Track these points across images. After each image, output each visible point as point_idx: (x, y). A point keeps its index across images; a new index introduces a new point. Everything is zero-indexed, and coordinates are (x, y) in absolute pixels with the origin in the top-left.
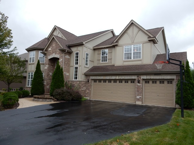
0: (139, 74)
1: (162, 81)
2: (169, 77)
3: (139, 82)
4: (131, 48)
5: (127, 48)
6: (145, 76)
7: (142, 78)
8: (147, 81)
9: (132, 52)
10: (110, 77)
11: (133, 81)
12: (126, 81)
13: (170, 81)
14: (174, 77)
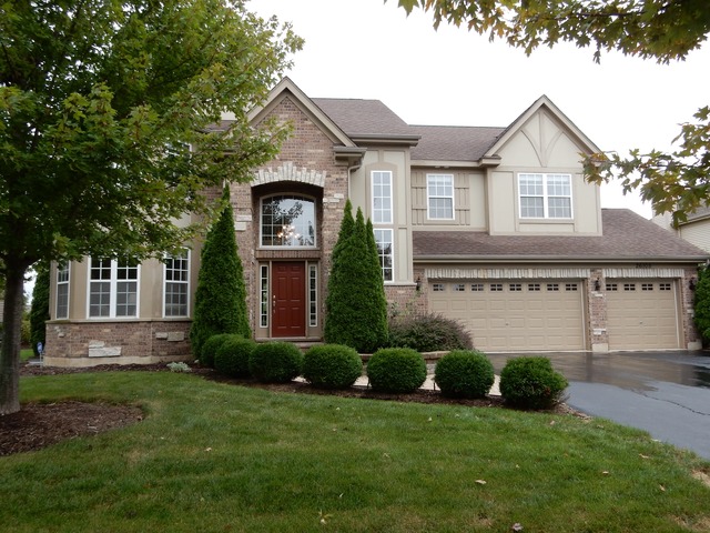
0: (595, 265)
1: (647, 284)
2: (667, 273)
3: (597, 288)
4: (541, 182)
5: (527, 179)
6: (614, 271)
7: (604, 276)
8: (612, 285)
9: (546, 196)
10: (506, 271)
11: (572, 285)
12: (553, 285)
13: (665, 284)
14: (680, 273)
